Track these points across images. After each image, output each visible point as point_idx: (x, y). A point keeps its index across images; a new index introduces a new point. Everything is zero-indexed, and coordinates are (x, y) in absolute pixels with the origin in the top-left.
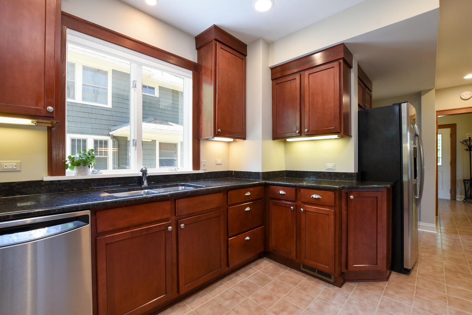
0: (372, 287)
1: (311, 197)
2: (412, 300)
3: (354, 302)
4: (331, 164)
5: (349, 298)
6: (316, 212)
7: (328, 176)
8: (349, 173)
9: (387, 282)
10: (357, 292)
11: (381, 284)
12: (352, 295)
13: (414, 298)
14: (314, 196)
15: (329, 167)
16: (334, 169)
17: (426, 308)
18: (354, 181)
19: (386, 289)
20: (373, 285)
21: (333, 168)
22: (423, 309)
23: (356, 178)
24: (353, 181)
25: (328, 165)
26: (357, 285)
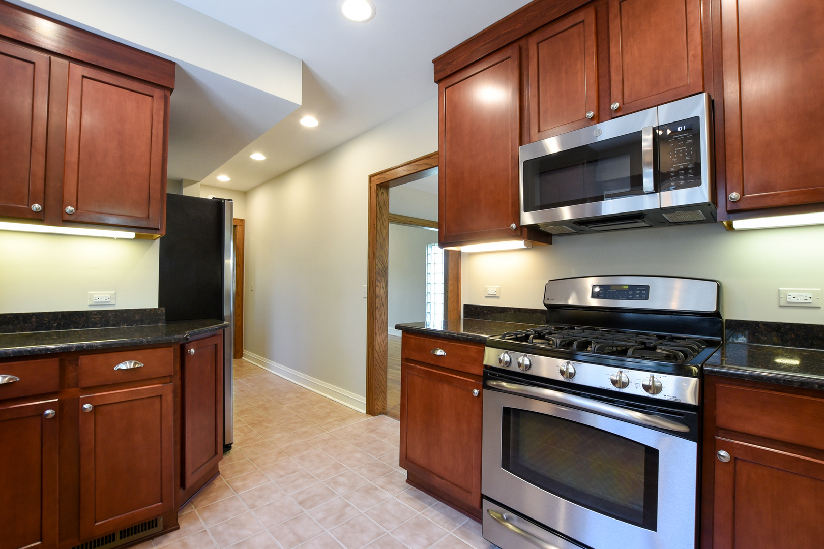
0: (213, 494)
1: (116, 368)
2: (264, 475)
3: (220, 528)
4: (105, 294)
5: (208, 530)
6: (130, 399)
7: (98, 319)
8: (151, 309)
9: (220, 475)
10: (206, 515)
11: (217, 483)
12: (206, 523)
13: (263, 472)
14: (123, 366)
15: (98, 300)
16: (113, 303)
17: (282, 473)
18: (160, 324)
19: (230, 485)
20: (212, 492)
21: (109, 300)
22: (281, 476)
23: (164, 318)
24: (158, 323)
25: (95, 296)
26: (193, 506)
